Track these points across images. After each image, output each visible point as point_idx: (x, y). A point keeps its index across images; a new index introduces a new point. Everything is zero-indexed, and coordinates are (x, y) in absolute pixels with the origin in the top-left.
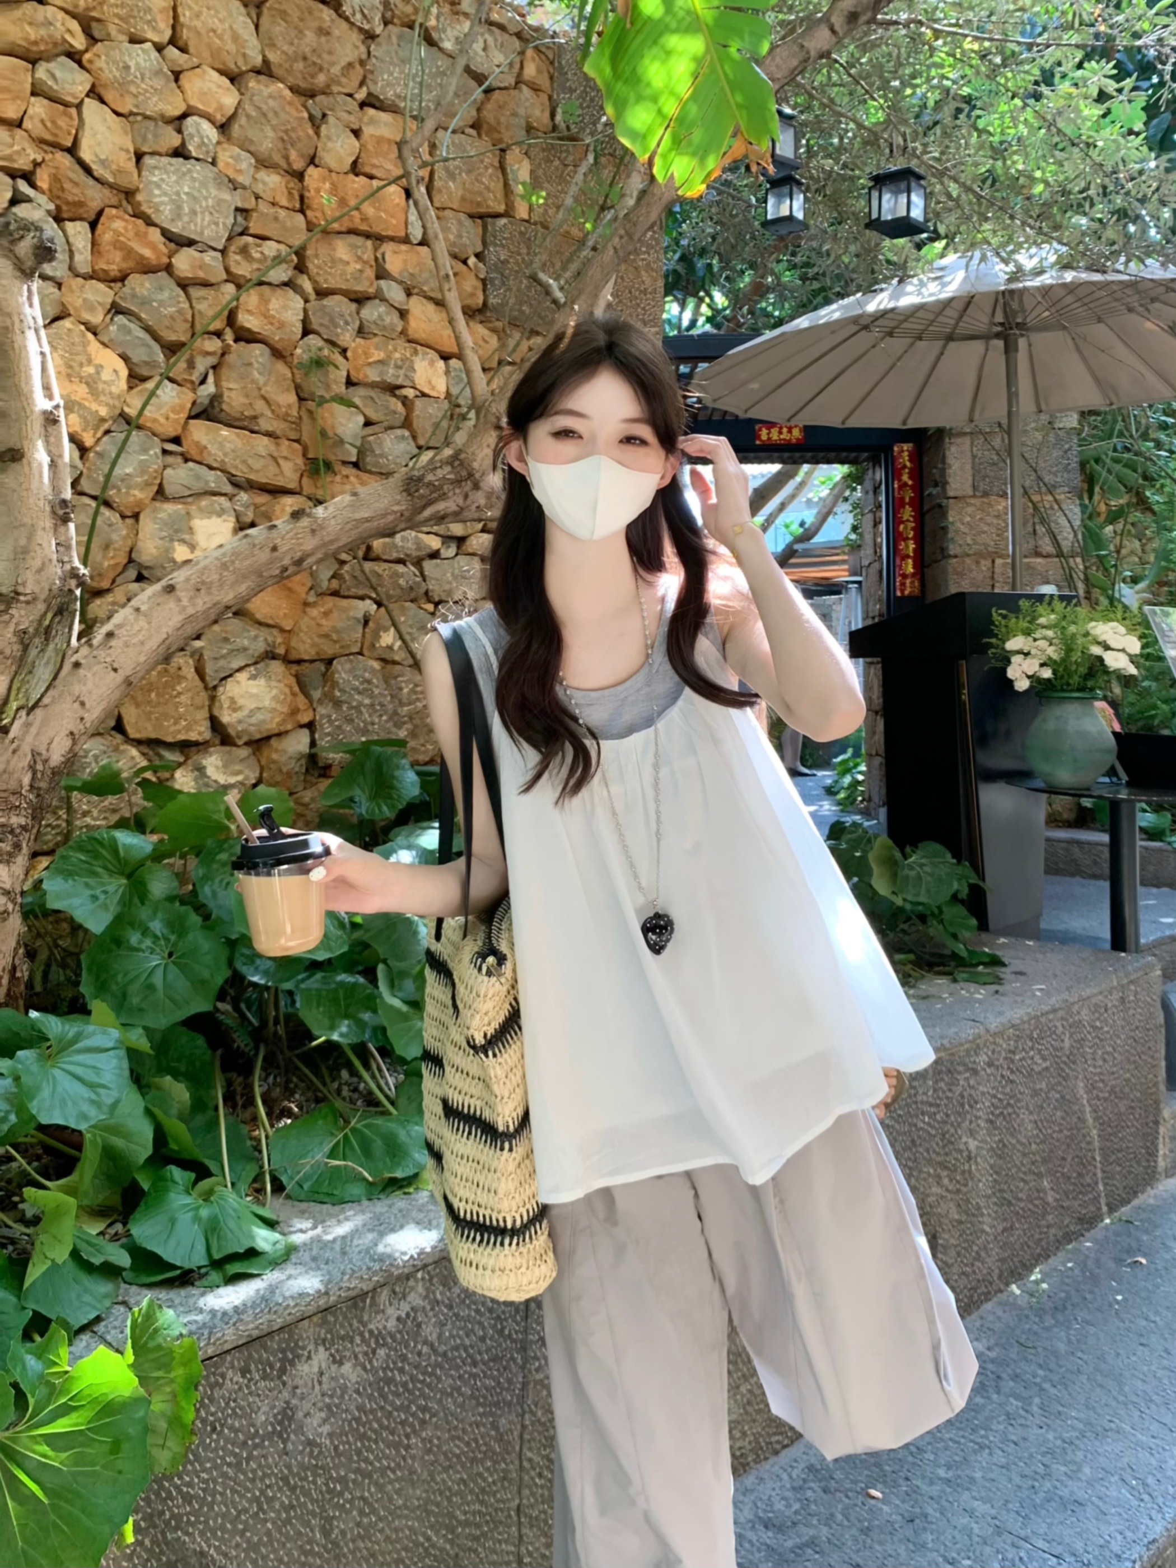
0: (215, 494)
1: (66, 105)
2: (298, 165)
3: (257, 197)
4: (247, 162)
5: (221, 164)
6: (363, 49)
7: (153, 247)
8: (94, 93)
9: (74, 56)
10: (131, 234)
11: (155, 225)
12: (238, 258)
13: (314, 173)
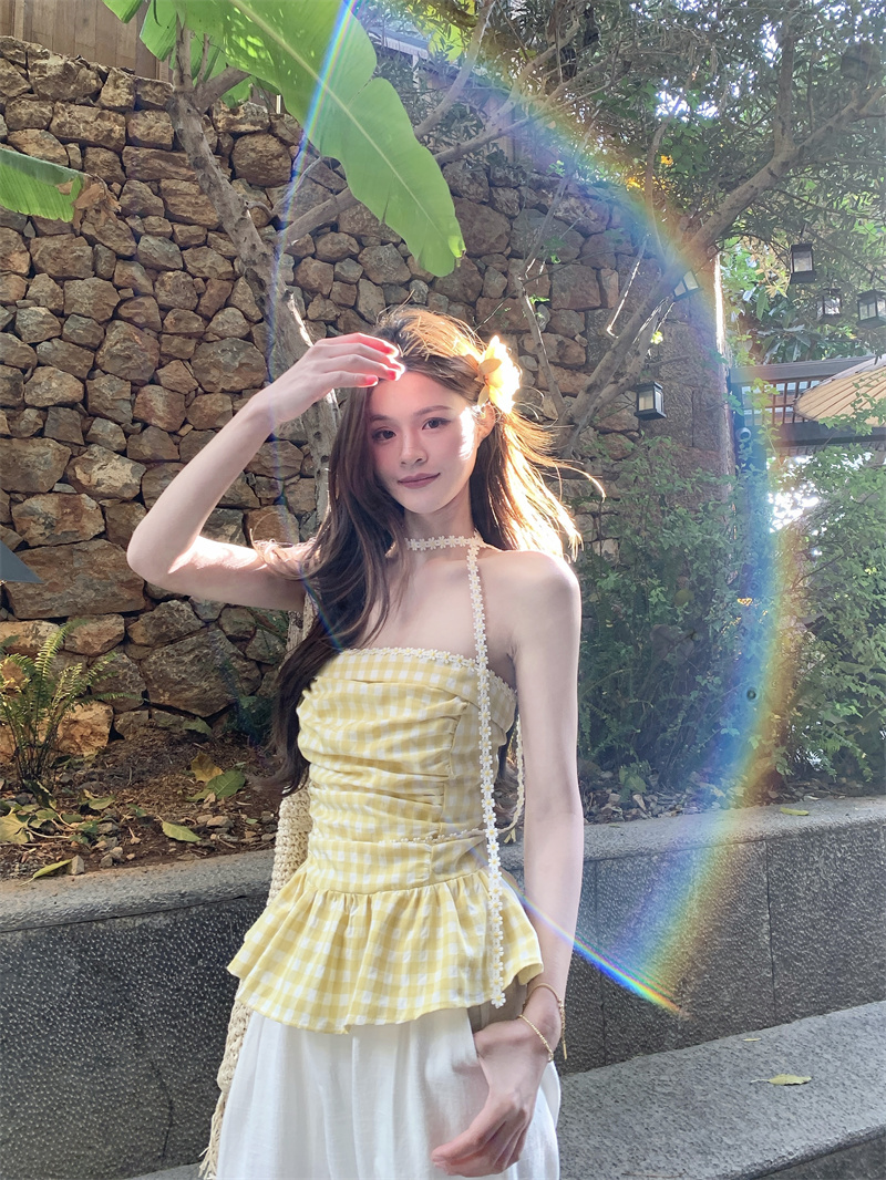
1: (351, 284)
2: (473, 298)
4: (444, 301)
5: (430, 304)
6: (508, 225)
8: (364, 276)
9: (354, 257)
13: (481, 301)
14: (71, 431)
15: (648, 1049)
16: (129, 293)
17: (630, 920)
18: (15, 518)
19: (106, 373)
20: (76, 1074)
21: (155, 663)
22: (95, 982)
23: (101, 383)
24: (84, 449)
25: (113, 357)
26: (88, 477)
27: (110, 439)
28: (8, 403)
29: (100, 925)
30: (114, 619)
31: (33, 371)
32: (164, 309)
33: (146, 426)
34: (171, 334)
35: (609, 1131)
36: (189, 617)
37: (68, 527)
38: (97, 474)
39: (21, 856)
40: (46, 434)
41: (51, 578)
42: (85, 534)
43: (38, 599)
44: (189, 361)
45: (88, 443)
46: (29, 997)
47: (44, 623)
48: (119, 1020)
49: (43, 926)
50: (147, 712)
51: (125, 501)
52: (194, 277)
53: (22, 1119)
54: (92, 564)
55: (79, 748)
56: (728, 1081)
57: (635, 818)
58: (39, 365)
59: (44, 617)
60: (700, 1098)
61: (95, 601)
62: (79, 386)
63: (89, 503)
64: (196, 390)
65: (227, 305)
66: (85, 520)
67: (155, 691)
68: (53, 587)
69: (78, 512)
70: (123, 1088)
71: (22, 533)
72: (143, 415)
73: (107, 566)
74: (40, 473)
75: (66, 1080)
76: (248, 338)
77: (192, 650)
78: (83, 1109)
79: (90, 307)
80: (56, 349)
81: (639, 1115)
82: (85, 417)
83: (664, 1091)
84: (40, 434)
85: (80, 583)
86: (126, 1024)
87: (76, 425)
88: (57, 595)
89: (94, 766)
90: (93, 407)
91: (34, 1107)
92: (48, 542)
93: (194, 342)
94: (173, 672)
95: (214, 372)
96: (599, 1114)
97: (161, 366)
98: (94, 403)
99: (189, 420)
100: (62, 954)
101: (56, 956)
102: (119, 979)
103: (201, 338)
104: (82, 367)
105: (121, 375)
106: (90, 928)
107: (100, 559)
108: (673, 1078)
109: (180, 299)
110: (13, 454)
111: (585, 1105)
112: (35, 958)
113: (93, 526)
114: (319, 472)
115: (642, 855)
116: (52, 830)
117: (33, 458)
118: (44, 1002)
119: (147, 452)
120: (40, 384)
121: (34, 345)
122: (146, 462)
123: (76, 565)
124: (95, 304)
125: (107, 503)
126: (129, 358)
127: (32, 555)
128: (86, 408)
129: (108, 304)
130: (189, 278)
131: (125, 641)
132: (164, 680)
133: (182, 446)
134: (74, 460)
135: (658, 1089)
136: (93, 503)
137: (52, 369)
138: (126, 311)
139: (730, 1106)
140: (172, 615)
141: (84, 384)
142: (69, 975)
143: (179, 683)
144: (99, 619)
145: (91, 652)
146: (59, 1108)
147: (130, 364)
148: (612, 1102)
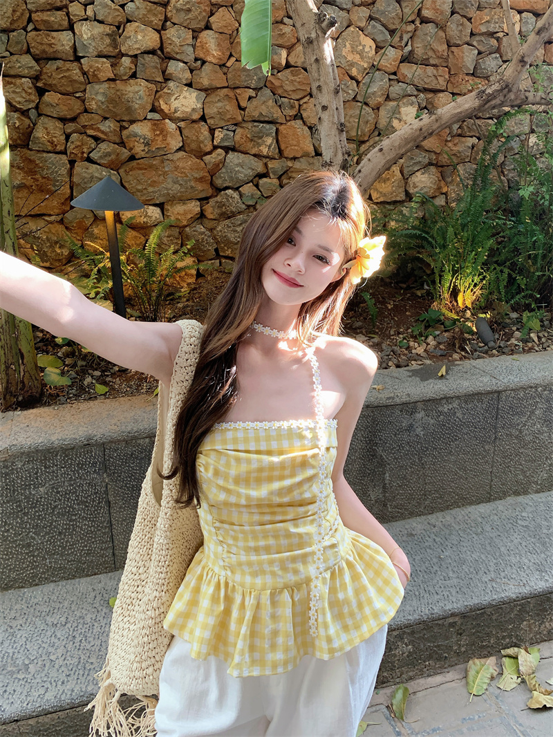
0: (410, 96)
14: (154, 73)
15: (517, 493)
17: (518, 425)
18: (125, 140)
19: (175, 24)
21: (221, 231)
23: (172, 34)
24: (164, 85)
25: (178, 10)
26: (168, 107)
27: (181, 76)
28: (110, 54)
30: (193, 203)
31: (124, 26)
33: (204, 62)
35: (485, 549)
36: (238, 202)
37: (159, 144)
38: (175, 104)
40: (138, 76)
41: (152, 178)
42: (170, 149)
43: (145, 192)
44: (232, 6)
45: (167, 80)
47: (151, 207)
50: (218, 261)
51: (194, 121)
54: (177, 168)
55: (179, 283)
57: (530, 350)
58: (129, 21)
59: (150, 203)
60: (545, 531)
61: (181, 192)
62: (156, 36)
63: (171, 126)
64: (237, 30)
66: (169, 139)
67: (223, 248)
68: (153, 184)
69: (163, 133)
71: (131, 149)
72: (202, 56)
73: (186, 169)
74: (137, 106)
77: (241, 224)
80: (138, 8)
81: (505, 540)
82: (163, 60)
83: (523, 524)
84: (134, 76)
85: (170, 180)
87: (156, 68)
88: (156, 189)
89: (188, 300)
90: (167, 52)
92: (148, 156)
94: (232, 237)
96: (481, 537)
97: (212, 14)
98: (168, 49)
99: (233, 54)
104: (157, 21)
105: (185, 25)
107: (181, 164)
108: (530, 515)
110: (118, 93)
111: (473, 529)
113: (175, 143)
114: (320, 118)
115: (531, 387)
117: (131, 95)
119: (206, 82)
120: (130, 37)
121: (123, 6)
122: (205, 90)
123: (167, 169)
125: (182, 124)
126: (189, 10)
127: (138, 164)
128: (162, 53)
131: (202, 215)
132: (229, 243)
133: (229, 76)
134: (158, 94)
135: (519, 522)
136: (174, 126)
137: (137, 24)
140: (228, 201)
141: (160, 34)
143: (236, 244)
144: (184, 204)
145: (181, 225)
147: (190, 16)
148: (490, 528)
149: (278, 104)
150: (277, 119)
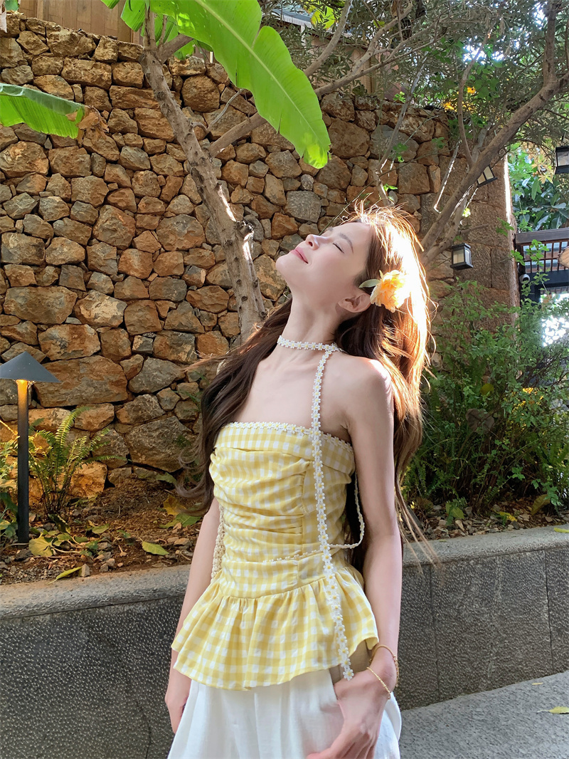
1: (260, 178)
2: (344, 187)
3: (329, 201)
4: (325, 188)
5: (315, 191)
6: (368, 137)
7: (293, 225)
8: (270, 172)
9: (263, 160)
10: (284, 221)
11: (293, 217)
12: (323, 225)
13: (350, 188)
14: (77, 282)
15: (467, 691)
16: (115, 186)
17: (455, 604)
18: (41, 343)
19: (100, 241)
20: (86, 710)
21: (135, 436)
22: (98, 648)
23: (97, 249)
24: (86, 293)
25: (104, 230)
26: (88, 313)
27: (103, 286)
28: (35, 262)
29: (101, 610)
30: (107, 407)
31: (51, 240)
32: (139, 197)
33: (126, 276)
34: (143, 214)
35: (443, 745)
36: (156, 407)
37: (76, 346)
38: (95, 311)
39: (48, 565)
40: (60, 284)
41: (65, 379)
42: (88, 352)
43: (56, 394)
44: (155, 230)
45: (88, 290)
46: (55, 659)
47: (61, 410)
48: (115, 673)
49: (63, 611)
50: (130, 469)
51: (113, 328)
52: (158, 175)
53: (51, 740)
54: (92, 371)
55: (85, 493)
56: (522, 711)
57: (457, 535)
58: (55, 236)
59: (61, 405)
60: (503, 723)
61: (95, 395)
62: (82, 250)
63: (90, 331)
64: (160, 250)
65: (180, 193)
66: (87, 343)
67: (136, 455)
68: (66, 386)
69: (82, 337)
70: (118, 719)
71: (46, 351)
72: (124, 269)
73: (102, 372)
74: (56, 310)
75: (80, 714)
76: (193, 214)
77: (158, 429)
78: (92, 733)
79: (89, 196)
80: (66, 225)
81: (463, 735)
82: (86, 271)
83: (479, 718)
84: (56, 283)
85: (84, 383)
86: (119, 676)
87: (80, 277)
88: (69, 391)
89: (95, 505)
90: (92, 265)
91: (59, 732)
92: (63, 358)
93: (158, 218)
94: (146, 442)
95: (172, 237)
96: (436, 734)
97: (136, 236)
98: (92, 262)
99: (155, 270)
100: (77, 630)
101: (72, 631)
102: (114, 646)
103: (163, 215)
104: (84, 237)
105: (110, 243)
106: (95, 612)
107: (97, 368)
108: (485, 710)
109: (149, 190)
110: (39, 298)
111: (427, 728)
112: (58, 632)
113: (93, 347)
114: (240, 308)
115: (463, 560)
116: (68, 547)
117: (52, 300)
118: (64, 662)
119: (128, 293)
120: (56, 249)
121: (51, 223)
122: (127, 300)
123: (82, 372)
124: (93, 194)
125: (101, 330)
126: (115, 231)
127: (52, 366)
128: (86, 266)
129: (101, 194)
130: (155, 176)
131: (115, 421)
132: (142, 449)
133: (151, 289)
134: (79, 301)
135: (475, 717)
136: (93, 331)
137: (64, 238)
138: (113, 198)
139: (523, 728)
140: (145, 404)
141: (85, 249)
142: (81, 643)
143: (151, 450)
144: (97, 407)
145: (92, 429)
146: (76, 733)
147: (115, 235)
148: (445, 726)
149: (198, 316)
150: (196, 329)
